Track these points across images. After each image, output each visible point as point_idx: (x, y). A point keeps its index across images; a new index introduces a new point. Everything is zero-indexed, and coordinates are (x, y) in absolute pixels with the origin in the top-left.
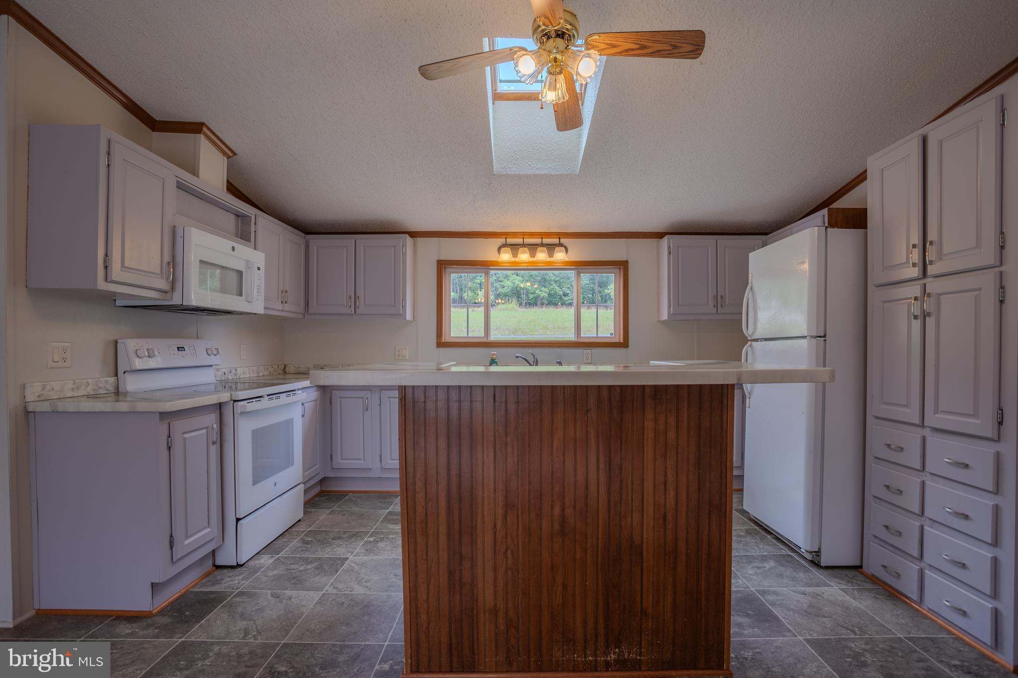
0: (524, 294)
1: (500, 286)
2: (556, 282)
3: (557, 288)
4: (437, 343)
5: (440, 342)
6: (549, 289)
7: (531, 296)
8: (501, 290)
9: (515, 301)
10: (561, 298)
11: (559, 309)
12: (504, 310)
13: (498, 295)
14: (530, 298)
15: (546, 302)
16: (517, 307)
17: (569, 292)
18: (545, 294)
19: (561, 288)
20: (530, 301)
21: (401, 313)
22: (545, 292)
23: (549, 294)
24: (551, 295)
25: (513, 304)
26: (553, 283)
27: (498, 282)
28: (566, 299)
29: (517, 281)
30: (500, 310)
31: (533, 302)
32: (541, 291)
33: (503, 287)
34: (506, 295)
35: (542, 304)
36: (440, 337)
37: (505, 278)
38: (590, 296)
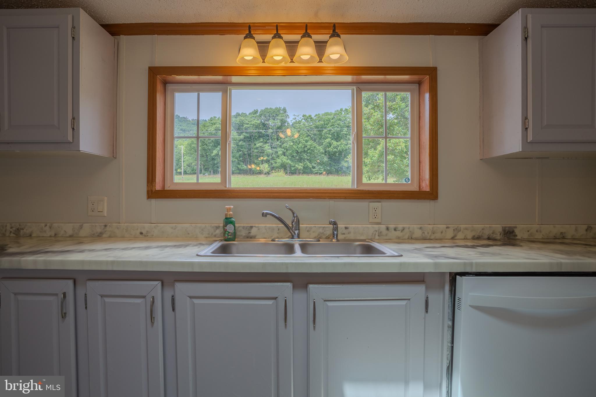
0: (288, 167)
1: (274, 162)
2: (308, 160)
3: (308, 163)
4: (148, 192)
5: (152, 191)
6: (304, 164)
7: (293, 168)
8: (274, 165)
9: (282, 170)
10: (311, 170)
11: (310, 176)
12: (276, 176)
13: (273, 167)
14: (292, 170)
15: (302, 172)
16: (284, 175)
17: (315, 166)
18: (301, 167)
19: (311, 164)
20: (292, 171)
21: (70, 139)
22: (301, 166)
23: (304, 167)
24: (305, 168)
25: (282, 173)
26: (306, 160)
27: (272, 160)
28: (314, 170)
29: (284, 159)
30: (274, 176)
31: (294, 172)
32: (299, 165)
33: (276, 163)
34: (277, 168)
35: (300, 173)
36: (152, 182)
37: (277, 157)
38: (328, 168)
